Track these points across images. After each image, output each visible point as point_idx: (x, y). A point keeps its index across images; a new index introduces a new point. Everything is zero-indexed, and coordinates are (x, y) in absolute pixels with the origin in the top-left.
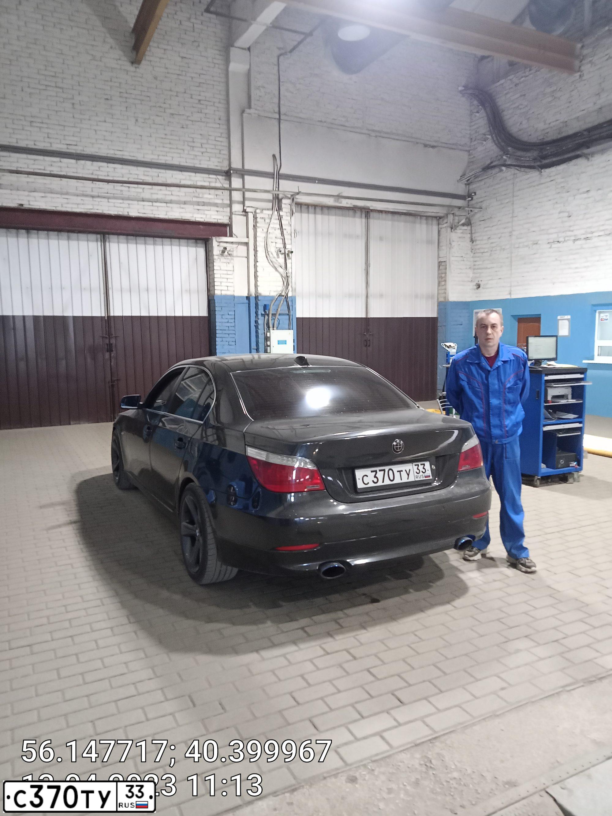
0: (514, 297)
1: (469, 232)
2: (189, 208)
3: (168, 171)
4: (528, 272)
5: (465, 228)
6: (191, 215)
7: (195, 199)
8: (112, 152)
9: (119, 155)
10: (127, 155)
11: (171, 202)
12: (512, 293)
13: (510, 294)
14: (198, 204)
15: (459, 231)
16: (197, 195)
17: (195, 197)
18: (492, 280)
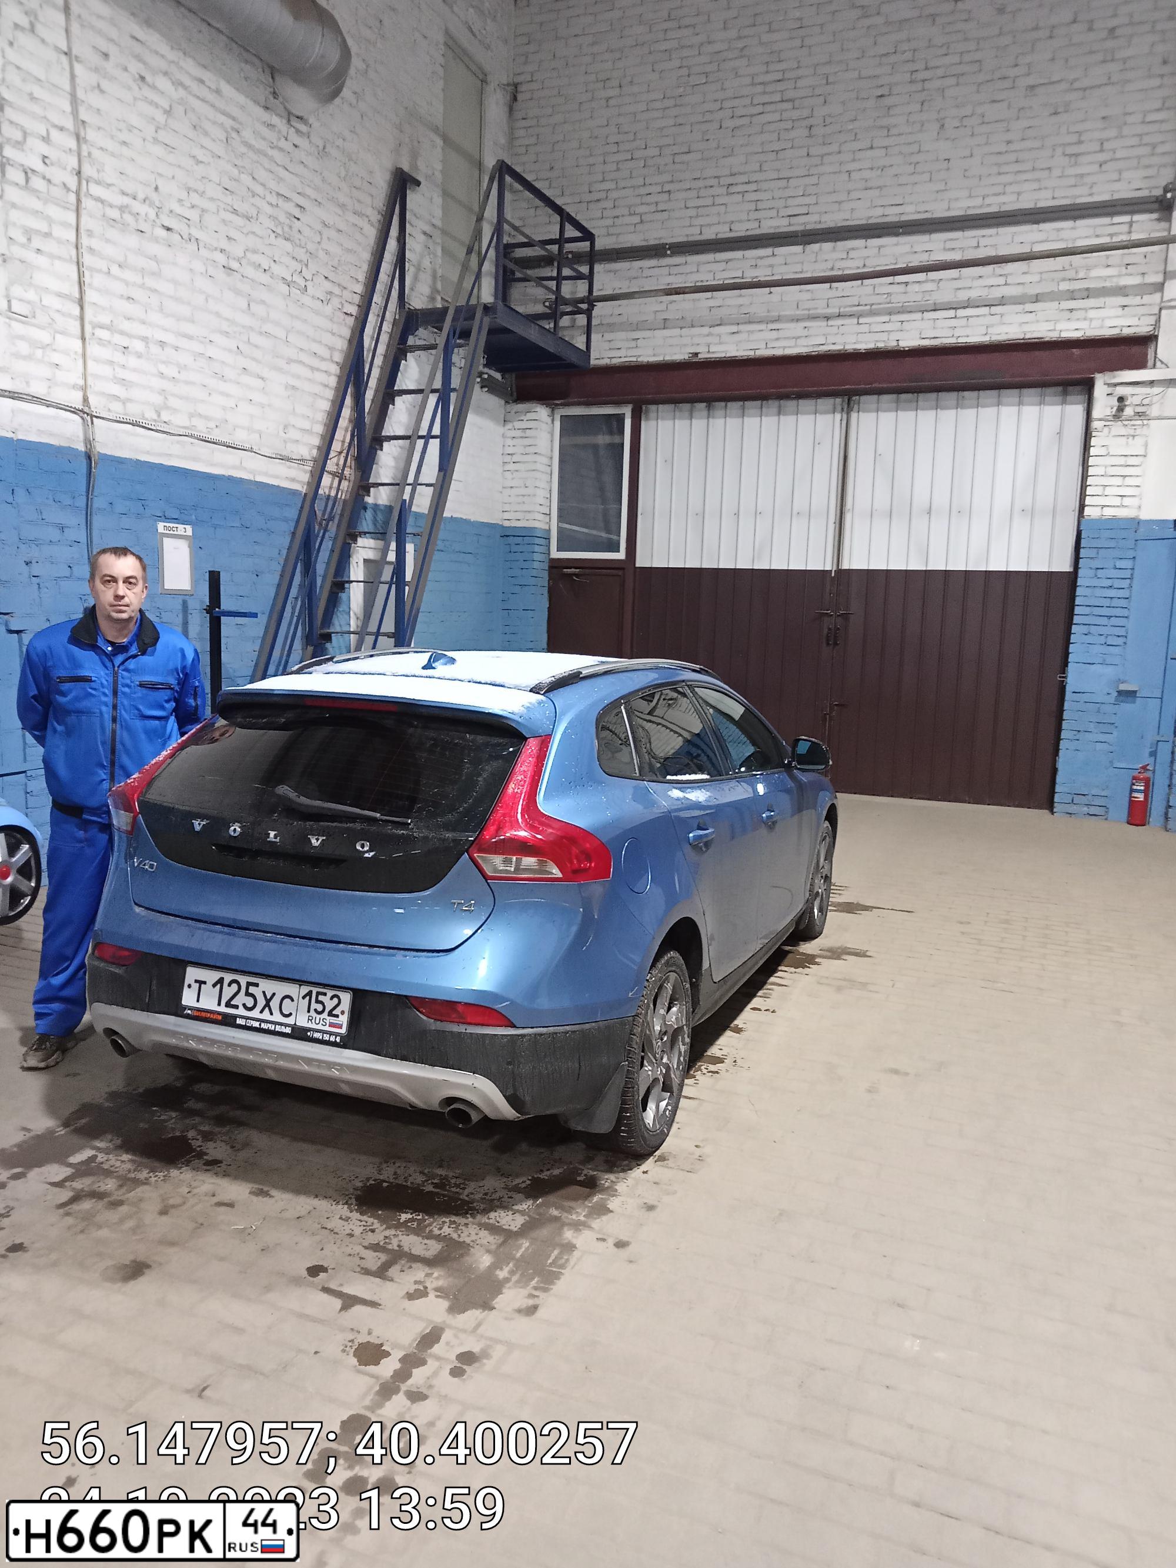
2: (1048, 308)
3: (1002, 230)
6: (1050, 325)
7: (1064, 286)
8: (879, 211)
9: (893, 215)
10: (910, 213)
11: (1002, 302)
14: (1072, 295)
16: (1071, 274)
17: (1064, 280)
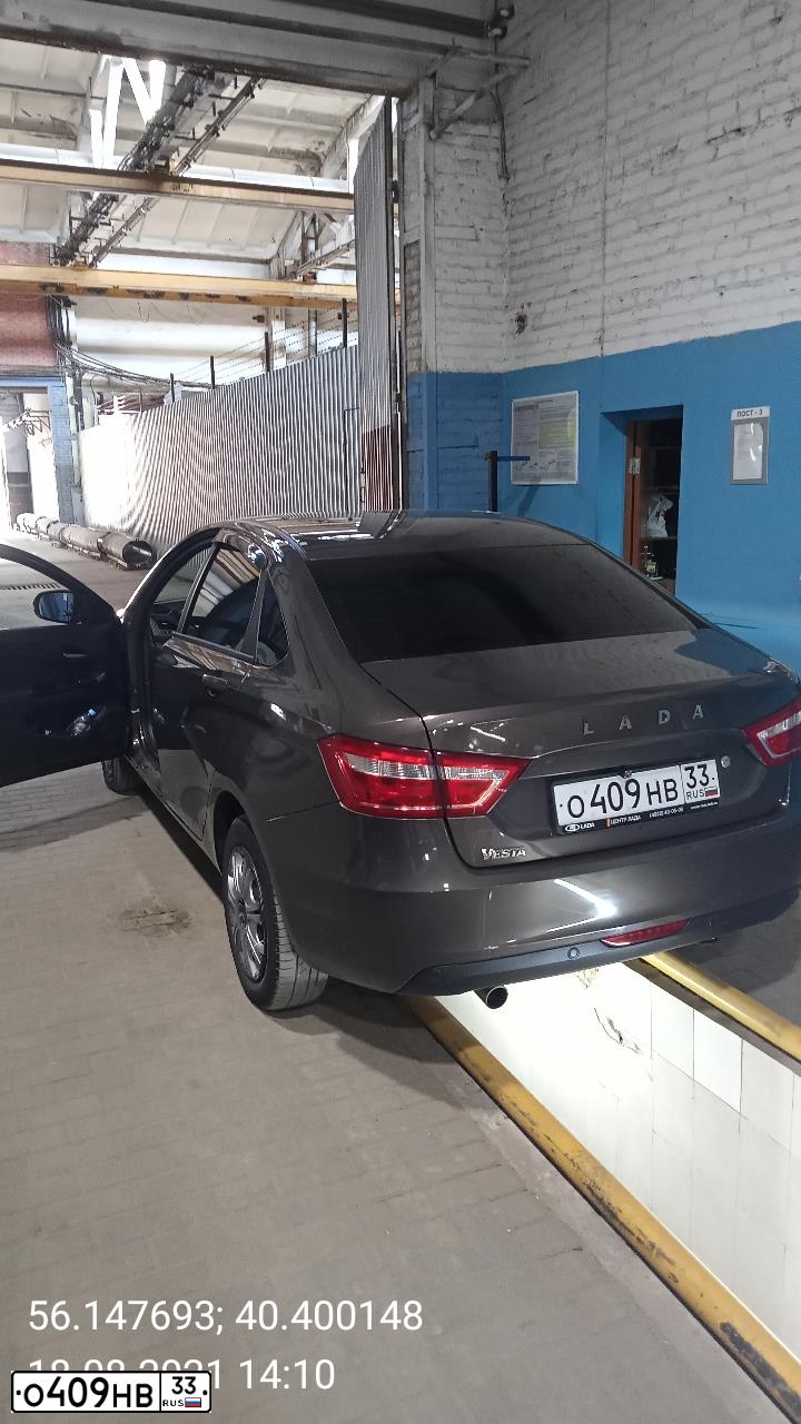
0: (610, 350)
1: (497, 144)
4: (649, 259)
5: (482, 129)
12: (606, 338)
13: (600, 341)
15: (460, 140)
18: (555, 298)
